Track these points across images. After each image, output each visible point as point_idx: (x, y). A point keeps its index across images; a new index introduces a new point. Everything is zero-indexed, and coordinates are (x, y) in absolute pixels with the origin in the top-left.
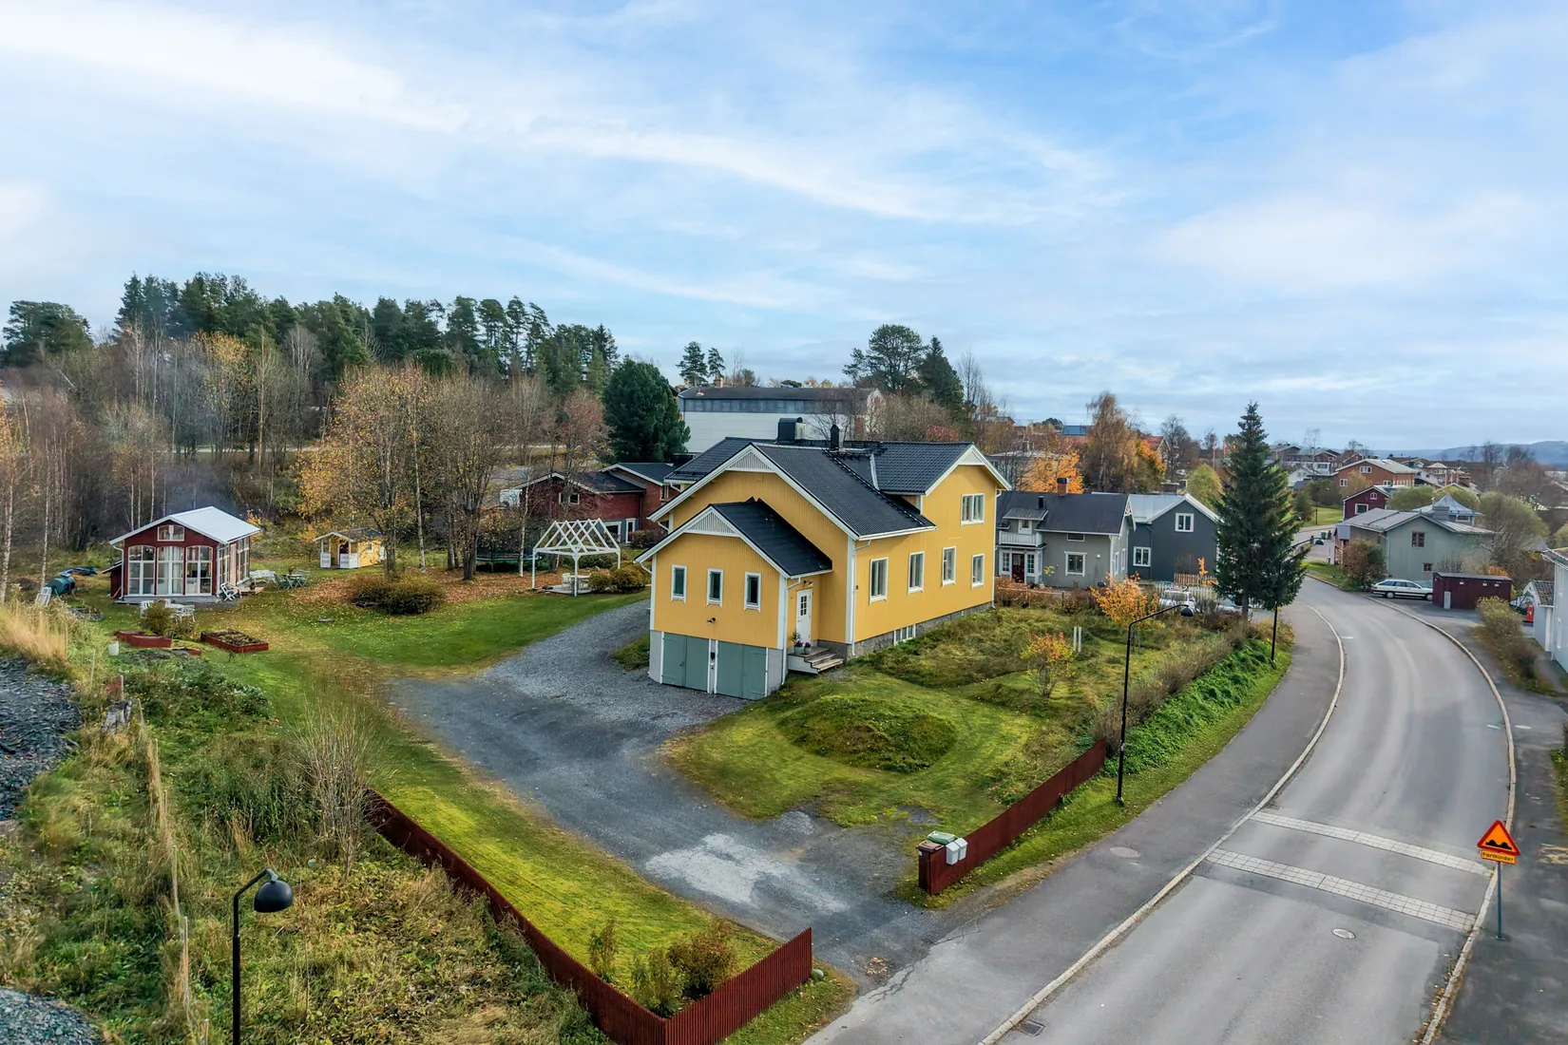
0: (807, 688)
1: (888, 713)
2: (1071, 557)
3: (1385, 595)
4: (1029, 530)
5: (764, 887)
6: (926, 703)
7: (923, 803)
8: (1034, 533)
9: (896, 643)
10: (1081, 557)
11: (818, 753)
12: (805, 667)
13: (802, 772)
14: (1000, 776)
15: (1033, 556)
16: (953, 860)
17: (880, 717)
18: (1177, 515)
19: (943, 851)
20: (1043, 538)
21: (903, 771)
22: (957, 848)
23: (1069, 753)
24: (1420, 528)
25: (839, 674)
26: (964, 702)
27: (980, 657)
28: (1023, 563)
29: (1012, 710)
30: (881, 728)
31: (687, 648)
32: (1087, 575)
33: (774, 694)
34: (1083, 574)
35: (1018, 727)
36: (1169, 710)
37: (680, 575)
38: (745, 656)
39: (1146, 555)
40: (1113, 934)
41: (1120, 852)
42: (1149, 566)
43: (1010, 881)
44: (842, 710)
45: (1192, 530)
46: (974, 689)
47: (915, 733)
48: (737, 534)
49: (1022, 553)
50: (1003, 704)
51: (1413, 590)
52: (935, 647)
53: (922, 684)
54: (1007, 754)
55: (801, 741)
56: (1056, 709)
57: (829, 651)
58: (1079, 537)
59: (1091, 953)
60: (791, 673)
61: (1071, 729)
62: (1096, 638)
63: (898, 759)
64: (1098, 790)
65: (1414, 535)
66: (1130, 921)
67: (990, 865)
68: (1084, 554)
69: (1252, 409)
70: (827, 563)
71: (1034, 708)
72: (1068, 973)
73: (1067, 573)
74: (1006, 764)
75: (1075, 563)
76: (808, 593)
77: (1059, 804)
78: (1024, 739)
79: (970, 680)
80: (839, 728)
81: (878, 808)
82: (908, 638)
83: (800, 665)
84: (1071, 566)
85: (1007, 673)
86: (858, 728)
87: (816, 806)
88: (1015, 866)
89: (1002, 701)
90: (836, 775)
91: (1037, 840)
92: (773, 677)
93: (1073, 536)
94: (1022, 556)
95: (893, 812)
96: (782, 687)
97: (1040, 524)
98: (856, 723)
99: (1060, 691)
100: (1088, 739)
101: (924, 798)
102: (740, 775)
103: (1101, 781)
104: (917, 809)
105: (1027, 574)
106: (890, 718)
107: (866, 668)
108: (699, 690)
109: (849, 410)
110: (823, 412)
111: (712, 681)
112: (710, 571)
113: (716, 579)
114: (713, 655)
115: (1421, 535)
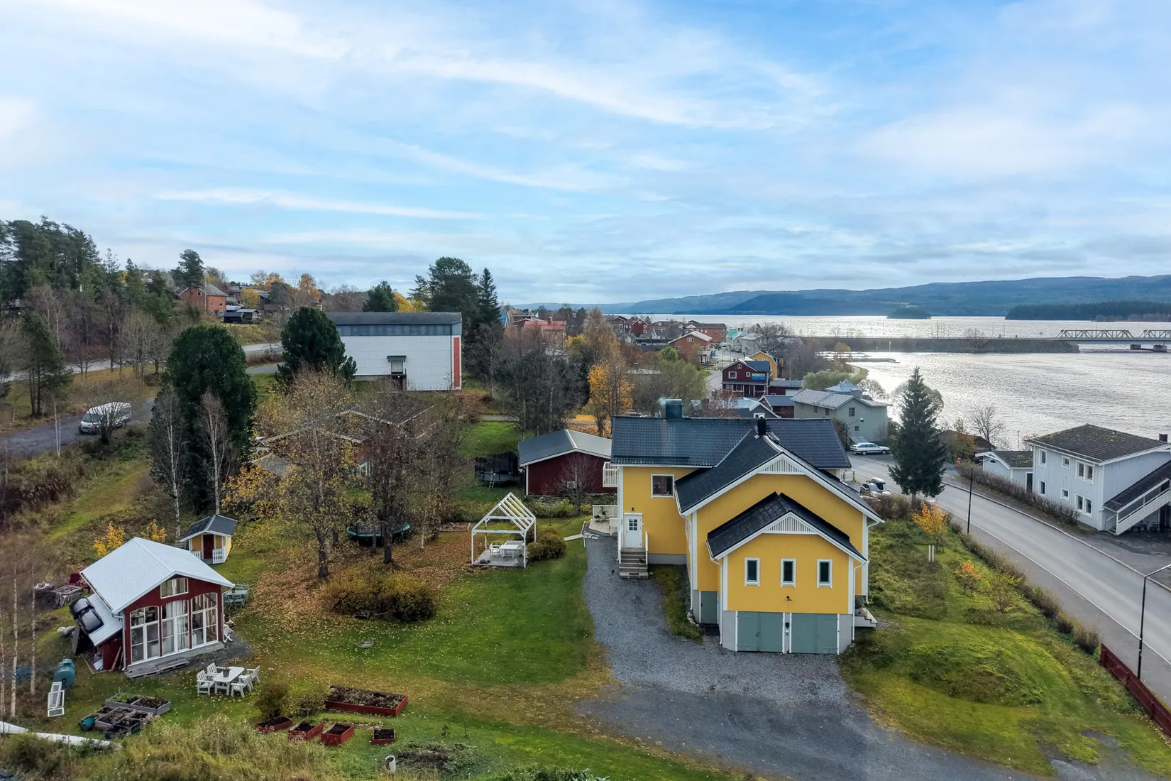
7: (1088, 727)
21: (1040, 702)
24: (853, 405)
25: (881, 623)
31: (760, 622)
37: (752, 565)
38: (817, 623)
44: (951, 660)
60: (858, 629)
63: (1028, 693)
65: (850, 409)
69: (917, 371)
80: (968, 676)
81: (1077, 739)
83: (866, 622)
86: (981, 673)
87: (1052, 751)
90: (1014, 717)
92: (843, 639)
95: (1088, 741)
96: (854, 641)
98: (975, 670)
101: (1081, 722)
104: (1092, 732)
108: (775, 653)
109: (449, 333)
110: (427, 334)
111: (787, 645)
112: (782, 561)
113: (788, 566)
114: (787, 625)
115: (853, 409)
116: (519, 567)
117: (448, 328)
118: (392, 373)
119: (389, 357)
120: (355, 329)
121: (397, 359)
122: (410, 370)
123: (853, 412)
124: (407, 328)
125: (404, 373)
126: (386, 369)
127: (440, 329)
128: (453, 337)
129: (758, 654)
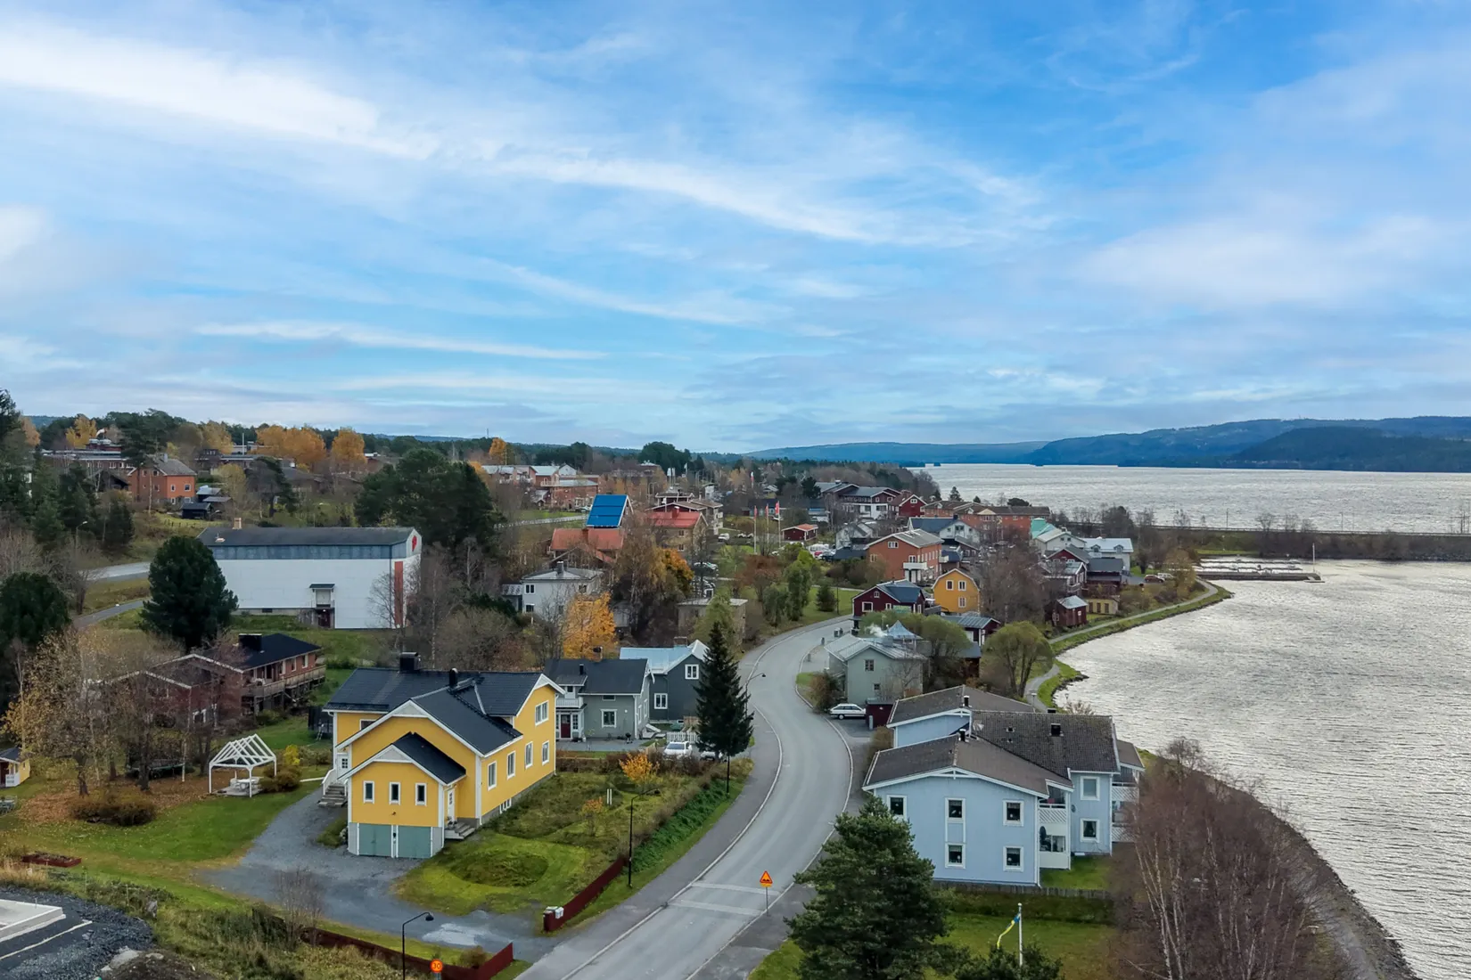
0: (460, 848)
1: (512, 857)
2: (605, 713)
3: (837, 717)
4: (573, 694)
5: (477, 938)
6: (529, 848)
7: (537, 898)
8: (577, 697)
9: (501, 812)
10: (613, 713)
11: (477, 882)
12: (457, 836)
13: (473, 892)
14: (573, 880)
15: (577, 716)
16: (558, 917)
17: (507, 859)
18: (687, 666)
19: (554, 912)
20: (584, 700)
21: (524, 885)
22: (560, 911)
23: (606, 866)
24: (870, 656)
25: (475, 838)
26: (550, 845)
27: (553, 816)
28: (569, 721)
29: (575, 846)
30: (509, 865)
31: (376, 832)
32: (618, 727)
33: (440, 854)
34: (615, 726)
35: (579, 854)
36: (659, 836)
37: (369, 787)
38: (416, 834)
39: (664, 700)
40: (623, 936)
41: (628, 907)
42: (666, 708)
43: (582, 924)
44: (486, 859)
45: (697, 677)
46: (553, 837)
47: (528, 865)
48: (412, 761)
49: (568, 714)
50: (570, 843)
51: (857, 712)
52: (526, 812)
53: (524, 837)
54: (575, 870)
55: (467, 877)
56: (598, 842)
57: (466, 824)
58: (612, 697)
59: (614, 942)
60: (446, 840)
61: (606, 853)
62: (621, 792)
63: (521, 879)
64: (620, 882)
65: (867, 662)
66: (630, 931)
67: (574, 919)
68: (615, 710)
70: (463, 771)
71: (586, 844)
72: (606, 948)
73: (603, 726)
74: (575, 875)
75: (609, 718)
76: (452, 791)
77: (602, 891)
78: (582, 862)
79: (550, 832)
80: (486, 869)
81: (516, 904)
82: (507, 807)
83: (453, 835)
84: (606, 721)
85: (570, 824)
86: (497, 867)
87: (486, 906)
88: (586, 917)
89: (569, 841)
90: (490, 892)
91: (591, 907)
92: (436, 845)
93: (606, 697)
94: (569, 716)
95: (524, 905)
96: (443, 849)
97: (581, 690)
98: (496, 864)
99: (600, 832)
100: (615, 858)
101: (537, 897)
102: (443, 898)
103: (622, 877)
104: (535, 902)
105: (572, 730)
106: (513, 859)
107: (489, 832)
108: (386, 857)
109: (388, 555)
110: (361, 557)
111: (395, 852)
112: (391, 784)
113: (395, 788)
114: (395, 835)
115: (872, 661)
116: (247, 797)
117: (387, 549)
118: (318, 605)
119: (312, 586)
120: (273, 551)
121: (323, 588)
122: (337, 600)
123: (872, 666)
124: (336, 550)
125: (332, 606)
126: (310, 601)
127: (376, 550)
128: (393, 561)
129: (375, 858)
